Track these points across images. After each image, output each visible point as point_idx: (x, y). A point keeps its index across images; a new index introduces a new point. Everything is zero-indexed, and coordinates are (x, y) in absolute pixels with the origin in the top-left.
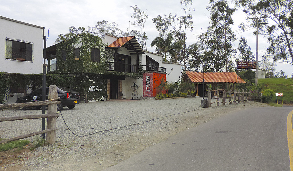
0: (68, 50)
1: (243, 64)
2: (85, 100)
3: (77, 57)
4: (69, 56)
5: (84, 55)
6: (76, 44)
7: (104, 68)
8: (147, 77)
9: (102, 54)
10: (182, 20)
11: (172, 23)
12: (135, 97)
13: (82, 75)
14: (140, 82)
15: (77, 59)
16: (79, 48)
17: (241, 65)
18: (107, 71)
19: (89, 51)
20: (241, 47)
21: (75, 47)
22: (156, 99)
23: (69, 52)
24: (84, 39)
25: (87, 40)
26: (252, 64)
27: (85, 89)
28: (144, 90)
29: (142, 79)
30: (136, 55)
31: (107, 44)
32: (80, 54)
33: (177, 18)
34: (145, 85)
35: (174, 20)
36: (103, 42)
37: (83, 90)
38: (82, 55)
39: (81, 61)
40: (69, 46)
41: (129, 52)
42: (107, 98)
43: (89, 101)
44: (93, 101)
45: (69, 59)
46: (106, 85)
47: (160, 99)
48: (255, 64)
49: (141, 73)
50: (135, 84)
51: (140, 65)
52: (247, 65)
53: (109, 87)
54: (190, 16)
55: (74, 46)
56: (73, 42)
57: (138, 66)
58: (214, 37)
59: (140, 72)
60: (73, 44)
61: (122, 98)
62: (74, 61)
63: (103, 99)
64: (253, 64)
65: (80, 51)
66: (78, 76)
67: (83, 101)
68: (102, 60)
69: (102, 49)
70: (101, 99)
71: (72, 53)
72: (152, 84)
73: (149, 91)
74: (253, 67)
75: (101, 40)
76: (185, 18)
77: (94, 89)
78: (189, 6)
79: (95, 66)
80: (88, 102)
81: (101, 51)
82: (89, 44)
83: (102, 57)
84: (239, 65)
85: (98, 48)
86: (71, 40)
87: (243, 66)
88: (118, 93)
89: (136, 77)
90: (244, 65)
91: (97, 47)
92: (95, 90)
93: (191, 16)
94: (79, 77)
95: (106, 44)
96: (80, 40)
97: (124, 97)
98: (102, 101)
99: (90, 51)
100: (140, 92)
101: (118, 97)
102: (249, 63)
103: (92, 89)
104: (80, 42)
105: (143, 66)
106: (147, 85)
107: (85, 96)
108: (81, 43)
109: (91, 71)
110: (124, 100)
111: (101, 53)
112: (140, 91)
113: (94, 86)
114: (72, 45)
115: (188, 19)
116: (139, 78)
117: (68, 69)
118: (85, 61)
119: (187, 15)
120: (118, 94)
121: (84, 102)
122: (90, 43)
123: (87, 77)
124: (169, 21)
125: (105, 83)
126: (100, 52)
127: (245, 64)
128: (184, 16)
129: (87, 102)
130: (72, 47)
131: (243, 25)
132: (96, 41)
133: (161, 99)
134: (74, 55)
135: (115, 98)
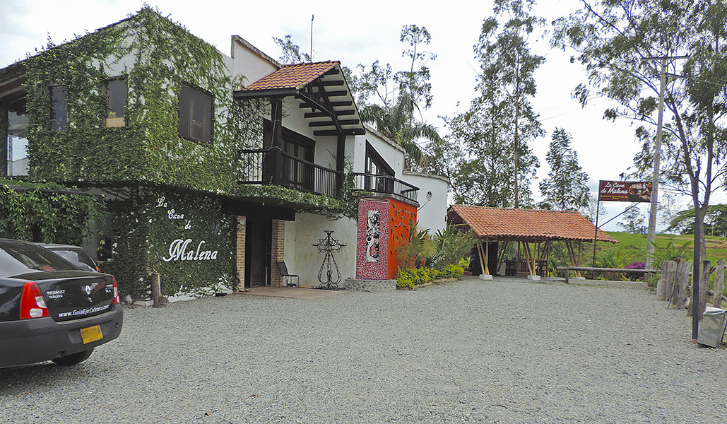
0: (78, 82)
1: (616, 189)
2: (151, 296)
3: (118, 116)
4: (79, 109)
5: (147, 103)
6: (111, 58)
7: (228, 171)
8: (371, 213)
9: (221, 115)
10: (404, 79)
11: (381, 88)
12: (329, 280)
13: (138, 191)
14: (346, 228)
15: (115, 122)
16: (123, 78)
17: (610, 191)
18: (239, 183)
19: (171, 93)
20: (554, 153)
21: (107, 71)
22: (398, 288)
23: (81, 94)
24: (149, 32)
25: (160, 42)
26: (642, 190)
27: (152, 250)
28: (361, 258)
29: (353, 221)
30: (336, 138)
31: (241, 79)
32: (132, 101)
33: (393, 73)
34: (363, 239)
35: (383, 79)
36: (224, 69)
37: (143, 254)
38: (138, 105)
39: (132, 132)
40: (81, 67)
41: (311, 125)
42: (235, 283)
43: (171, 299)
44: (184, 297)
45: (80, 121)
46: (234, 237)
47: (410, 289)
48: (650, 189)
49: (352, 198)
50: (329, 235)
51: (346, 172)
52: (626, 192)
53: (243, 243)
54: (425, 72)
55: (101, 66)
56: (99, 50)
57: (341, 178)
58: (487, 125)
59: (349, 194)
60: (99, 57)
61: (284, 281)
62: (104, 131)
63: (222, 287)
64: (644, 187)
65: (131, 89)
66: (122, 197)
67: (143, 299)
68: (219, 138)
69: (222, 95)
70: (214, 288)
71: (93, 98)
72: (385, 236)
73: (374, 260)
74: (644, 197)
75: (220, 60)
76: (411, 75)
77: (187, 251)
78: (421, 47)
79: (193, 157)
80: (162, 305)
81: (216, 102)
82: (169, 63)
83: (221, 127)
84: (604, 191)
85: (205, 87)
86: (89, 40)
87: (615, 194)
88: (273, 265)
89: (332, 213)
90: (618, 191)
91: (203, 83)
92: (194, 256)
93: (428, 72)
94: (129, 203)
95: (238, 81)
96: (129, 41)
97: (293, 280)
98: (217, 295)
99: (173, 95)
100: (347, 265)
101: (273, 279)
102: (634, 186)
103: (178, 250)
104: (130, 49)
105: (357, 174)
106: (369, 239)
107: (150, 280)
108: (135, 51)
109: (179, 178)
110: (291, 292)
111: (218, 111)
112: (346, 259)
113: (190, 241)
114: (95, 63)
115: (420, 79)
116: (341, 215)
117: (78, 166)
118: (153, 131)
119: (417, 69)
120: (273, 270)
121: (148, 304)
122: (172, 58)
123: (161, 202)
124: (371, 82)
125: (228, 230)
126: (213, 107)
127: (622, 189)
128: (410, 71)
129: (159, 303)
130: (92, 72)
131: (584, 91)
132: (198, 55)
133: (414, 287)
134: (103, 106)
135: (263, 284)
